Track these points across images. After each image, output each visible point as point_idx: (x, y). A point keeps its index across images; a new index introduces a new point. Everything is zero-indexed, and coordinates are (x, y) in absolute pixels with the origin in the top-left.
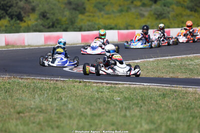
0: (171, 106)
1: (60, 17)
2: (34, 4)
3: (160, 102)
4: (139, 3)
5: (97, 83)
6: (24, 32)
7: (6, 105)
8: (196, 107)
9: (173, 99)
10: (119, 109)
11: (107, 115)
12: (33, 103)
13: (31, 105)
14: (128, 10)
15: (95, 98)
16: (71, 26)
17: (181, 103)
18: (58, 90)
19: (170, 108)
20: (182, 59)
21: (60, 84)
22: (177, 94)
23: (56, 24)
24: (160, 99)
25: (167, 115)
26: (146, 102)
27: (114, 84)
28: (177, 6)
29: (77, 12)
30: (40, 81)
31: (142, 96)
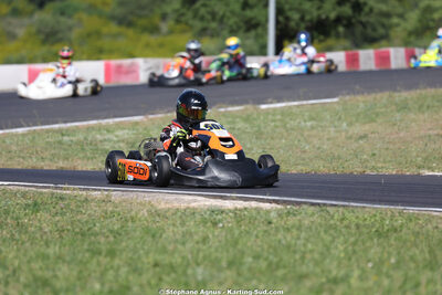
3: (26, 221)
4: (5, 9)
9: (57, 214)
17: (72, 224)
19: (45, 233)
20: (89, 129)
22: (66, 202)
24: (26, 215)
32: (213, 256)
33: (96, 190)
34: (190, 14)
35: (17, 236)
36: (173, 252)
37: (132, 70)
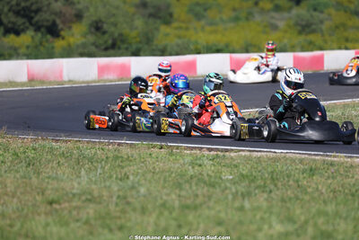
0: (324, 191)
1: (126, 31)
2: (79, 7)
4: (269, 6)
5: (192, 149)
6: (62, 56)
7: (28, 189)
9: (329, 178)
10: (230, 197)
11: (209, 208)
12: (76, 185)
13: (73, 188)
14: (249, 16)
15: (188, 177)
16: (146, 47)
17: (342, 186)
18: (122, 162)
19: (322, 193)
20: (345, 106)
21: (125, 151)
22: (336, 168)
23: (119, 43)
24: (304, 178)
25: (317, 206)
26: (279, 184)
27: (222, 150)
28: (338, 10)
29: (158, 21)
30: (90, 145)
31: (272, 172)
35: (300, 196)
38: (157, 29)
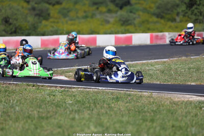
1: (22, 23)
3: (113, 105)
4: (104, 10)
5: (51, 87)
8: (149, 110)
9: (127, 102)
10: (68, 112)
11: (55, 118)
14: (93, 16)
15: (47, 102)
16: (34, 32)
17: (134, 107)
18: (9, 93)
20: (143, 64)
21: (12, 87)
22: (132, 97)
23: (18, 30)
24: (113, 103)
26: (98, 105)
27: (68, 87)
28: (144, 12)
29: (41, 18)
31: (95, 99)
32: (200, 123)
33: (145, 92)
34: (190, 12)
35: (108, 112)
36: (181, 120)
37: (163, 38)
38: (41, 22)
